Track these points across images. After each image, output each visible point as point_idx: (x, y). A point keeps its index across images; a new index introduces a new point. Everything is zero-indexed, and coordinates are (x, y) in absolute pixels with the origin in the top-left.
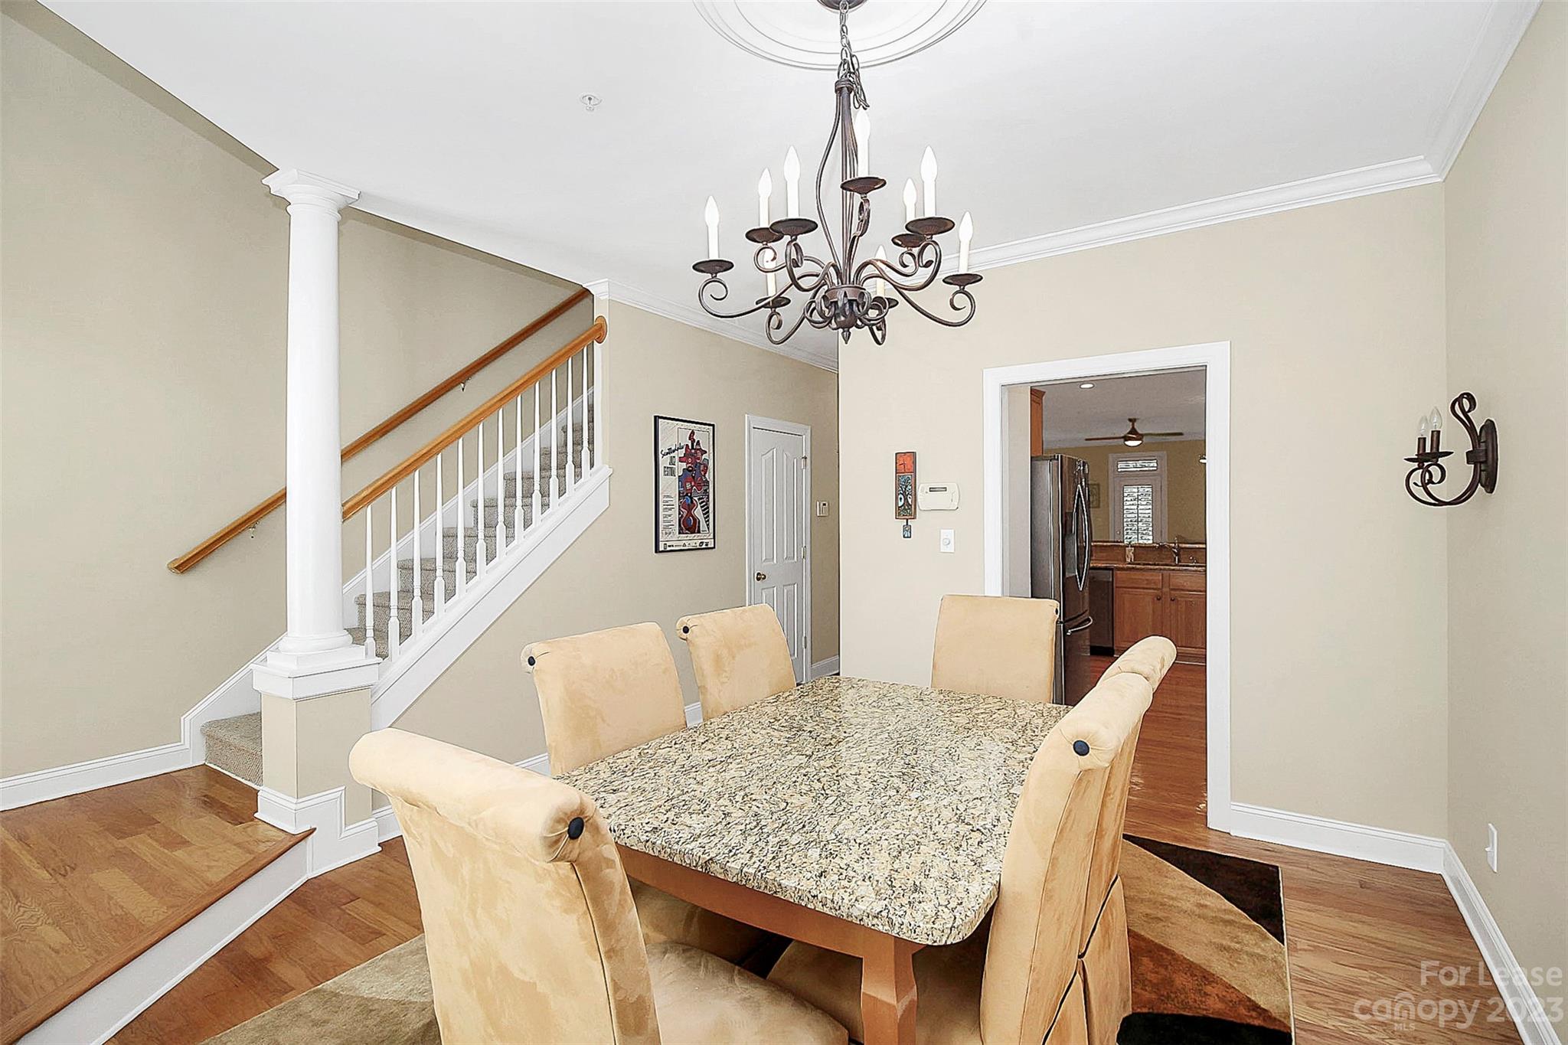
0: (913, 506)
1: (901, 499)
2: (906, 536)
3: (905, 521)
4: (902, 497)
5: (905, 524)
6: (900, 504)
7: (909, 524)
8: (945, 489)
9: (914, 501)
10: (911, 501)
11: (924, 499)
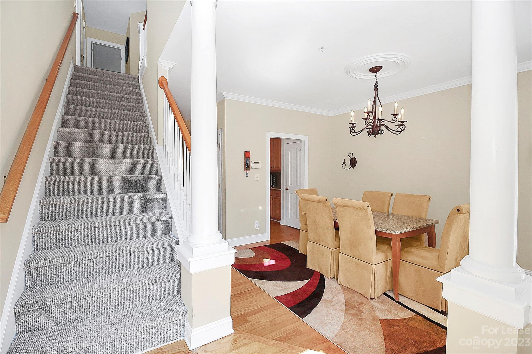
4: (247, 164)
6: (246, 166)
7: (247, 172)
8: (258, 163)
9: (250, 166)
10: (249, 166)
11: (253, 166)
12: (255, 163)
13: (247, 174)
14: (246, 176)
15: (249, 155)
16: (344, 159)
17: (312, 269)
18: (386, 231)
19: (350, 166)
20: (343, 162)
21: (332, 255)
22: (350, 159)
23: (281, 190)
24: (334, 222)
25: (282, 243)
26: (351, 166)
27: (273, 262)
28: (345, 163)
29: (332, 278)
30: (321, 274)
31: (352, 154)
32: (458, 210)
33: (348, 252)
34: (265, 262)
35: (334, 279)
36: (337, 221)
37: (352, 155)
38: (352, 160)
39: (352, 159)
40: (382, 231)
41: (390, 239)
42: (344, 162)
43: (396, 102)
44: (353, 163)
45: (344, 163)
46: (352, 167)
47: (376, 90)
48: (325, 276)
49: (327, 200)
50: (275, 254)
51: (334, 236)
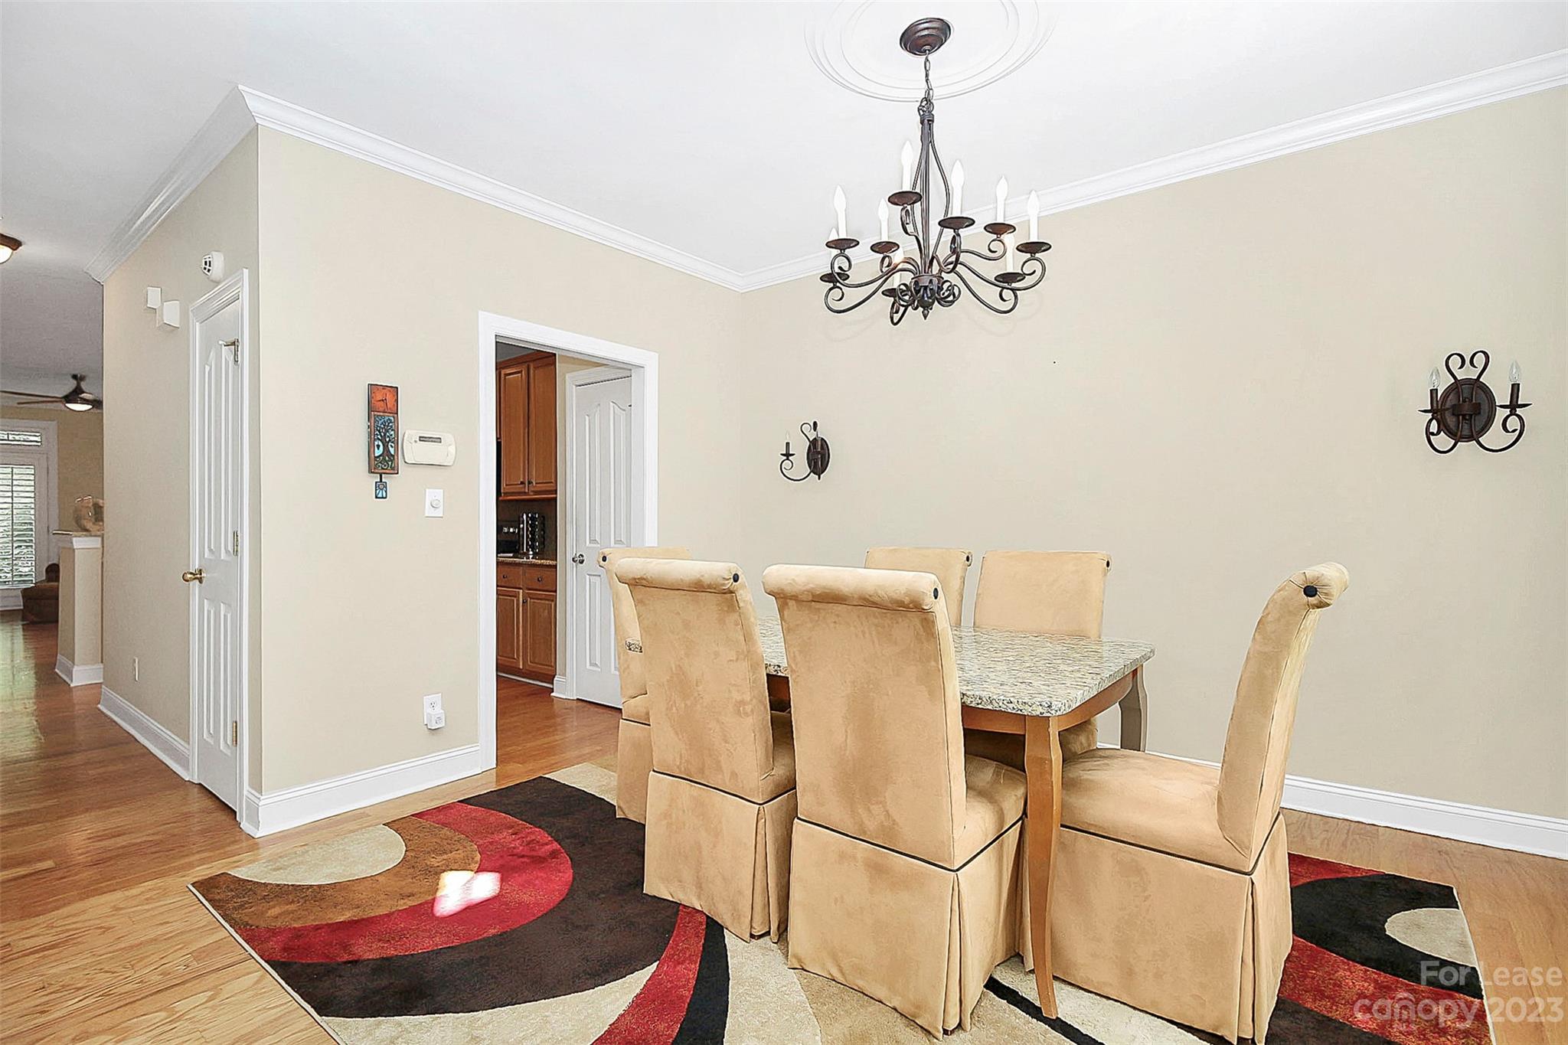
0: (396, 457)
1: (378, 446)
2: (380, 495)
3: (378, 475)
4: (380, 443)
5: (379, 480)
6: (378, 453)
7: (383, 480)
8: (439, 440)
9: (397, 450)
10: (392, 451)
11: (411, 450)
12: (422, 439)
13: (381, 486)
14: (376, 497)
15: (390, 403)
16: (788, 444)
17: (671, 899)
18: (1011, 706)
19: (809, 471)
20: (785, 452)
21: (761, 831)
22: (808, 443)
23: (556, 566)
24: (768, 675)
25: (547, 776)
26: (810, 467)
27: (486, 886)
28: (790, 458)
29: (760, 937)
30: (708, 917)
31: (815, 424)
32: (1310, 591)
33: (836, 813)
34: (443, 894)
35: (767, 938)
36: (780, 674)
37: (815, 430)
38: (815, 448)
39: (814, 443)
40: (990, 707)
41: (1016, 742)
42: (788, 455)
43: (1003, 179)
44: (818, 457)
45: (788, 459)
46: (814, 473)
47: (927, 121)
48: (725, 930)
49: (736, 578)
50: (505, 837)
51: (767, 740)
